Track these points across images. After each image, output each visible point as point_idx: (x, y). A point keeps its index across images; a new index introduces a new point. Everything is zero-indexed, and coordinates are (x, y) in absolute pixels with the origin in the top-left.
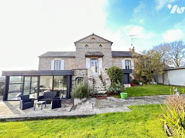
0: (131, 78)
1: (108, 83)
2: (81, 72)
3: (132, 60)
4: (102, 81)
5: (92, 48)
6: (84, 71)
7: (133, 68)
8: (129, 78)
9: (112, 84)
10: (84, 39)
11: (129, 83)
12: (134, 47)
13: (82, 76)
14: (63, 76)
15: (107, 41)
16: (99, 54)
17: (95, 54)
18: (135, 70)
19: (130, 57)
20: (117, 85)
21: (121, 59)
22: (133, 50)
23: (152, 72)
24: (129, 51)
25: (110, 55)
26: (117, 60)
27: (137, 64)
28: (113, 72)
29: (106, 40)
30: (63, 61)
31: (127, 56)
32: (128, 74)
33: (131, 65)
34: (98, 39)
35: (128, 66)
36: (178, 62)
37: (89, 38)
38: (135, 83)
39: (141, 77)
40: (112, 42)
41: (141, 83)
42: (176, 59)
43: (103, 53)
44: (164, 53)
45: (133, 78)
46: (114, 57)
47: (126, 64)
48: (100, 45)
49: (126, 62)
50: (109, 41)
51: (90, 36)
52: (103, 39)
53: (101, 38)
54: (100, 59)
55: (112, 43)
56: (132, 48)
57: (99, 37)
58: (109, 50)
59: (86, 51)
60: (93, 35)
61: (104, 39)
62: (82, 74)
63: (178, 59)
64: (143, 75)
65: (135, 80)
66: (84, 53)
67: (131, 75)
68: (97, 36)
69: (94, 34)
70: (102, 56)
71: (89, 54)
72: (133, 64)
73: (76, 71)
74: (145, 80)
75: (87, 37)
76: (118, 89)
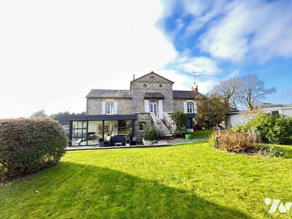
0: (194, 123)
1: (174, 127)
2: (143, 116)
3: (195, 103)
4: (167, 126)
5: (151, 88)
6: (146, 115)
7: (196, 112)
8: (192, 122)
9: (177, 128)
10: (142, 77)
11: (191, 128)
12: (197, 86)
13: (145, 121)
14: (117, 121)
15: (168, 80)
16: (159, 96)
17: (156, 96)
18: (198, 115)
19: (193, 99)
20: (183, 128)
21: (183, 101)
22: (196, 89)
23: (215, 116)
24: (191, 90)
25: (171, 96)
26: (178, 102)
27: (200, 107)
28: (178, 117)
29: (166, 79)
30: (116, 103)
31: (190, 97)
32: (191, 119)
33: (193, 108)
34: (157, 77)
35: (191, 109)
36: (251, 103)
37: (148, 77)
38: (198, 128)
39: (204, 122)
40: (173, 81)
41: (204, 128)
42: (249, 99)
43: (164, 94)
44: (234, 91)
45: (196, 123)
46: (175, 98)
47: (188, 107)
48: (160, 85)
49: (188, 104)
50: (170, 81)
51: (149, 74)
52: (163, 78)
53: (162, 77)
54: (160, 102)
55: (174, 83)
56: (195, 87)
57: (158, 75)
58: (170, 91)
59: (144, 91)
60: (152, 73)
61: (165, 79)
62: (145, 118)
63: (251, 99)
64: (207, 119)
65: (197, 126)
66: (142, 93)
67: (194, 120)
68: (157, 75)
69: (154, 72)
70: (162, 98)
71: (148, 96)
72: (196, 107)
73: (139, 115)
74: (208, 124)
75: (146, 76)
76: (183, 132)
